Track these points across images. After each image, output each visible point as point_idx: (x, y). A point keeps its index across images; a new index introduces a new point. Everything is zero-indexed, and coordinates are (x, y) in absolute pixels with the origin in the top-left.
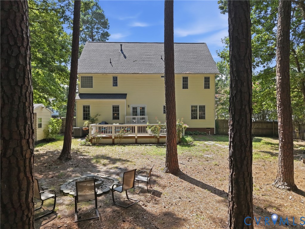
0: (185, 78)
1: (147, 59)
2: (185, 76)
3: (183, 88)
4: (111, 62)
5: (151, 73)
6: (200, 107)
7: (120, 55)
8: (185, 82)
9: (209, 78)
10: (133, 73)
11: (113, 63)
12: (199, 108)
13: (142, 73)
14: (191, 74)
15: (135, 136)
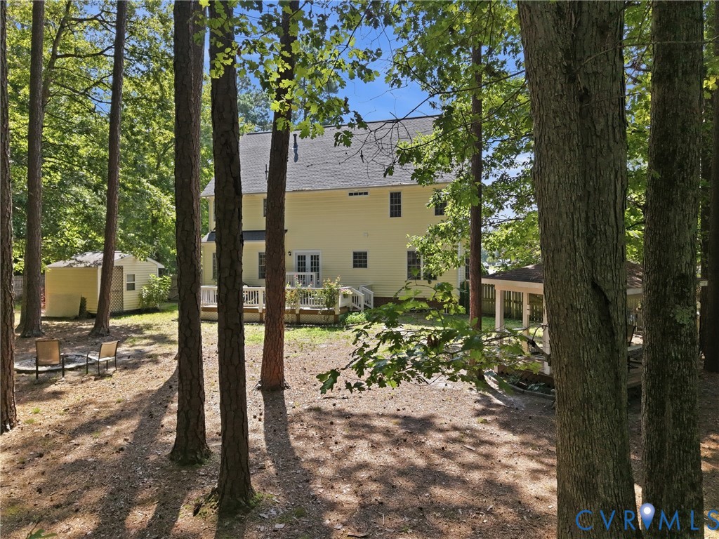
0: (396, 193)
2: (395, 190)
3: (391, 216)
5: (328, 187)
8: (396, 203)
10: (294, 191)
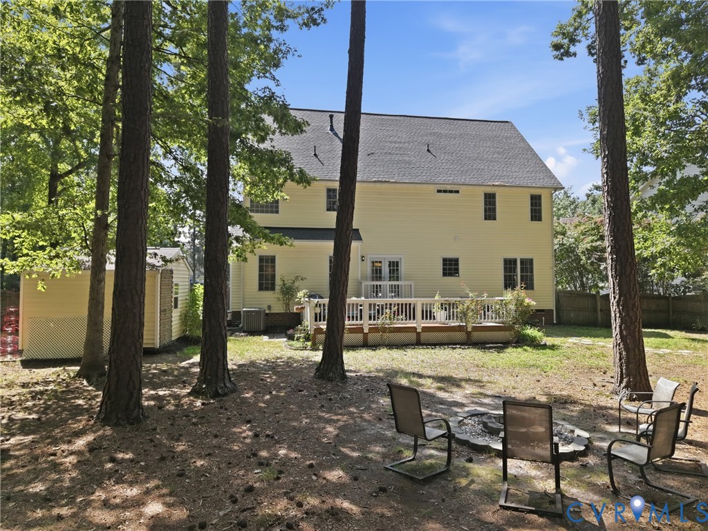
0: (490, 194)
1: (398, 152)
2: (490, 190)
3: (485, 219)
4: (315, 155)
5: (416, 181)
6: (523, 261)
7: (331, 140)
9: (539, 197)
10: (375, 182)
11: (321, 156)
12: (521, 265)
13: (395, 182)
14: (505, 186)
15: (415, 325)
